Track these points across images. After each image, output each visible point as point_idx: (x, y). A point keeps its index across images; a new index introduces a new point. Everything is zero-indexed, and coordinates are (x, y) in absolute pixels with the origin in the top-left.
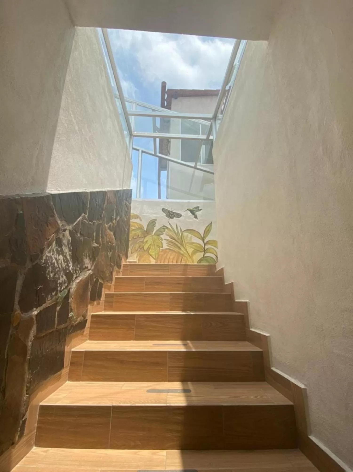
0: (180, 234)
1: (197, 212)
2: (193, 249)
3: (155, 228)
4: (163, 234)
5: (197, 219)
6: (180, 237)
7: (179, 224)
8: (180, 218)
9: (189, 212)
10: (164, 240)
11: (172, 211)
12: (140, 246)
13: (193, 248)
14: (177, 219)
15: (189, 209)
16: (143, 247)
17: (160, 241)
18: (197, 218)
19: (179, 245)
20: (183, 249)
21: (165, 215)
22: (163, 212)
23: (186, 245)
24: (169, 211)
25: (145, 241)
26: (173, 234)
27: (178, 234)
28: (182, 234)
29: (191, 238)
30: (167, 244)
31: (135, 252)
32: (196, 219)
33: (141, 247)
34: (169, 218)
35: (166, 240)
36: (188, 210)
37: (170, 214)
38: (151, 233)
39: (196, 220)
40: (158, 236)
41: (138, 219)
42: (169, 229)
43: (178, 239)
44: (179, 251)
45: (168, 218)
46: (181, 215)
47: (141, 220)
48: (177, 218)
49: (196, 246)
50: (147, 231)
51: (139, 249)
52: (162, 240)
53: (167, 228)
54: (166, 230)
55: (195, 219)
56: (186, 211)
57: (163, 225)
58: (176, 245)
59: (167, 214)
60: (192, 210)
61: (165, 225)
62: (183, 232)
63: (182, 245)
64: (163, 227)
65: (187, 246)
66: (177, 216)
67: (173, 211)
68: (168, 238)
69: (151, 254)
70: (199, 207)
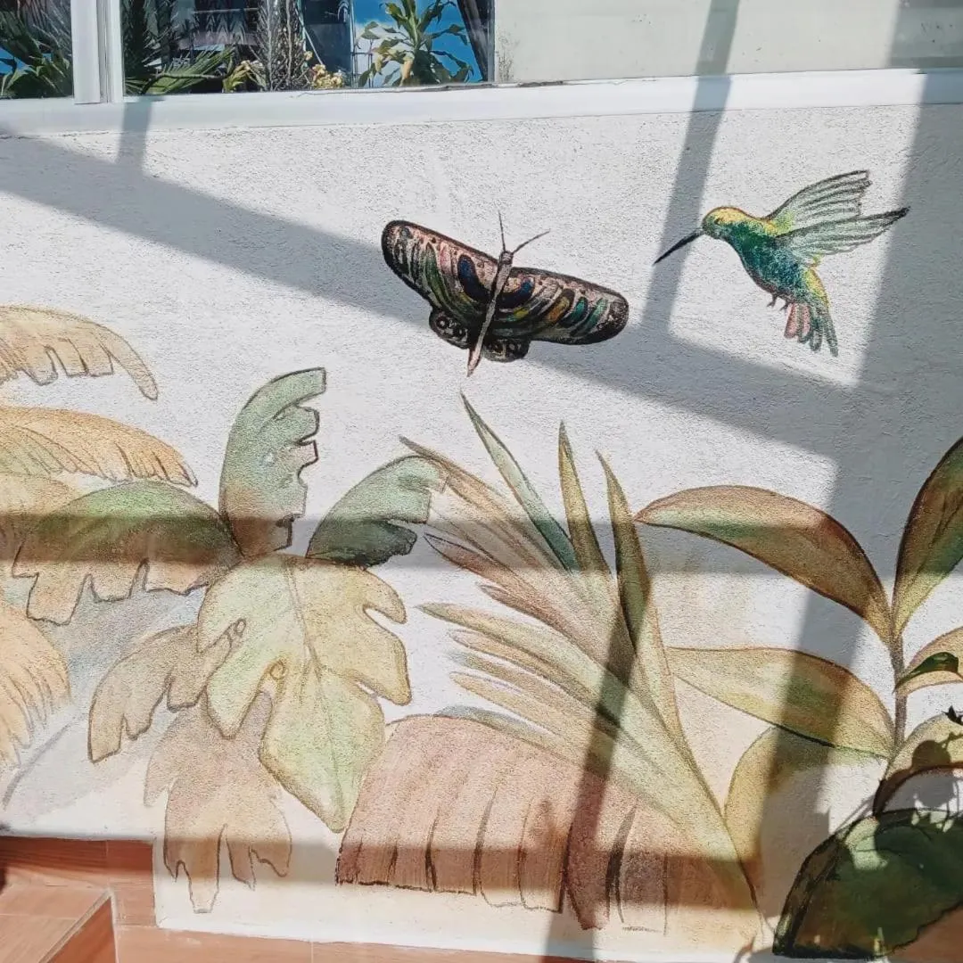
1: (833, 246)
8: (608, 346)
11: (504, 261)
12: (169, 682)
16: (203, 693)
31: (126, 742)
32: (816, 347)
33: (180, 695)
36: (712, 227)
38: (277, 534)
39: (819, 361)
42: (479, 484)
46: (621, 311)
48: (573, 350)
51: (163, 718)
52: (399, 613)
53: (455, 477)
57: (405, 441)
59: (452, 297)
66: (562, 322)
70: (861, 183)
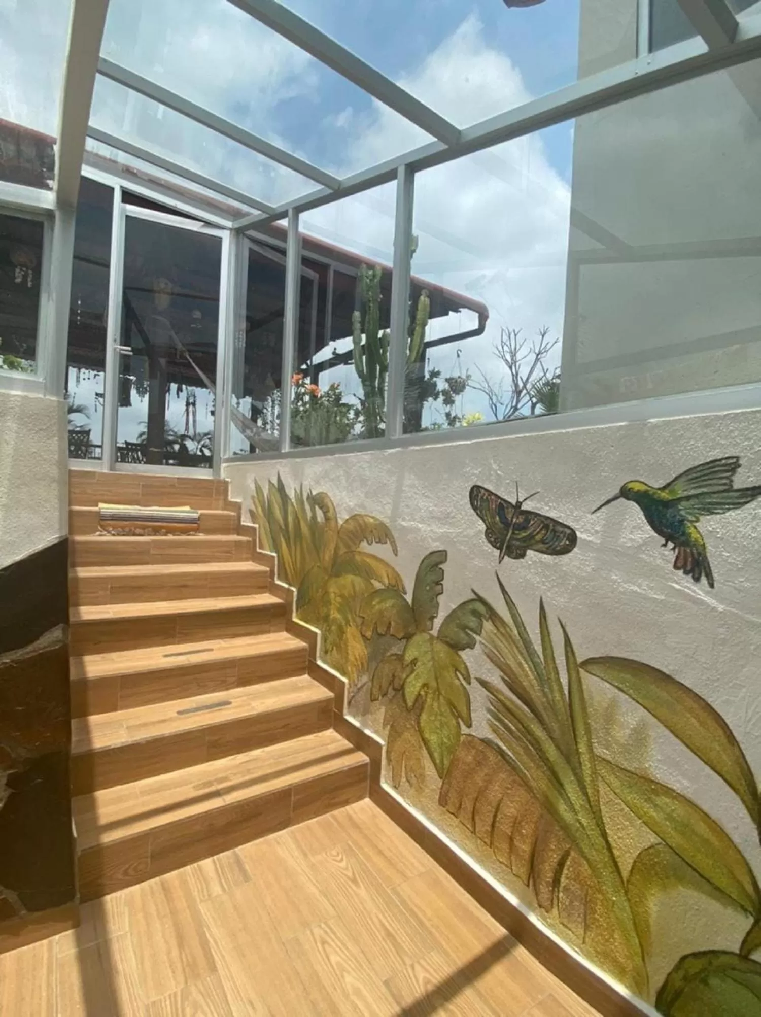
0: (564, 680)
1: (710, 510)
2: (653, 839)
3: (441, 599)
4: (471, 645)
5: (704, 580)
6: (557, 697)
7: (557, 603)
8: (565, 558)
9: (635, 513)
10: (474, 683)
11: (517, 506)
12: (394, 677)
13: (649, 824)
14: (546, 566)
15: (637, 487)
16: (402, 687)
17: (462, 684)
18: (709, 576)
19: (552, 752)
20: (571, 788)
21: (482, 527)
22: (475, 508)
23: (594, 772)
24: (503, 506)
25: (409, 657)
26: (520, 664)
27: (553, 675)
28: (576, 683)
29: (639, 737)
30: (489, 711)
31: (380, 697)
32: (697, 579)
33: (396, 683)
34: (500, 548)
35: (484, 684)
36: (626, 493)
37: (507, 524)
38: (428, 623)
39: (699, 591)
40: (451, 651)
41: (388, 546)
42: (503, 623)
43: (552, 705)
44: (553, 794)
45: (497, 552)
46: (573, 539)
47: (395, 552)
48: (546, 558)
49: (684, 828)
50: (413, 609)
51: (391, 691)
52: (468, 679)
53: (493, 615)
54: (488, 626)
55: (683, 583)
56: (615, 498)
57: (473, 591)
58: (536, 743)
59: (495, 523)
60: (665, 495)
61: (482, 594)
62: (581, 671)
63: (570, 756)
64: (472, 600)
65: (603, 789)
66: (543, 541)
67: (525, 507)
68: (495, 678)
69: (427, 736)
70: (732, 465)
